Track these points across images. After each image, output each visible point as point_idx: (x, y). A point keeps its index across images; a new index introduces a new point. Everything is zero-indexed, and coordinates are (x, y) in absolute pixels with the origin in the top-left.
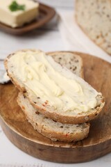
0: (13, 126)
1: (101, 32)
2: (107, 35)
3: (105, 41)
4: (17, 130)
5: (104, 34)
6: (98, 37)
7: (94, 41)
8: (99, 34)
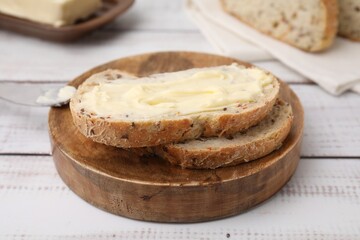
0: (90, 165)
1: (283, 14)
2: (295, 16)
3: (292, 29)
4: (98, 169)
5: (288, 16)
6: (276, 25)
7: (269, 34)
8: (278, 18)
